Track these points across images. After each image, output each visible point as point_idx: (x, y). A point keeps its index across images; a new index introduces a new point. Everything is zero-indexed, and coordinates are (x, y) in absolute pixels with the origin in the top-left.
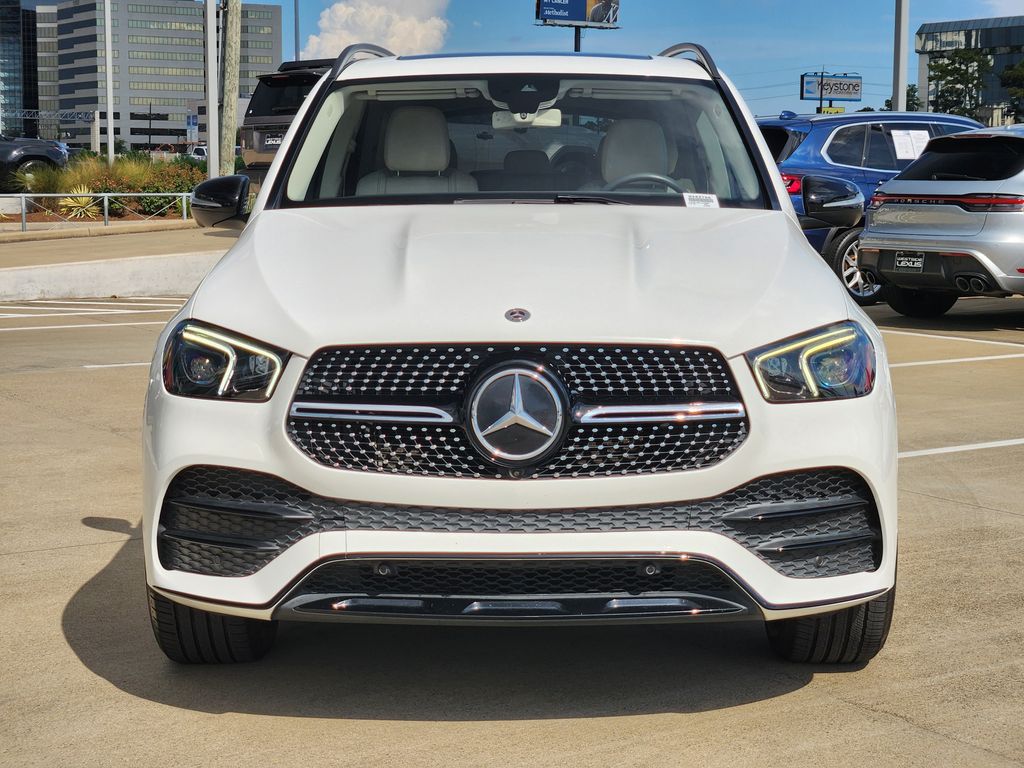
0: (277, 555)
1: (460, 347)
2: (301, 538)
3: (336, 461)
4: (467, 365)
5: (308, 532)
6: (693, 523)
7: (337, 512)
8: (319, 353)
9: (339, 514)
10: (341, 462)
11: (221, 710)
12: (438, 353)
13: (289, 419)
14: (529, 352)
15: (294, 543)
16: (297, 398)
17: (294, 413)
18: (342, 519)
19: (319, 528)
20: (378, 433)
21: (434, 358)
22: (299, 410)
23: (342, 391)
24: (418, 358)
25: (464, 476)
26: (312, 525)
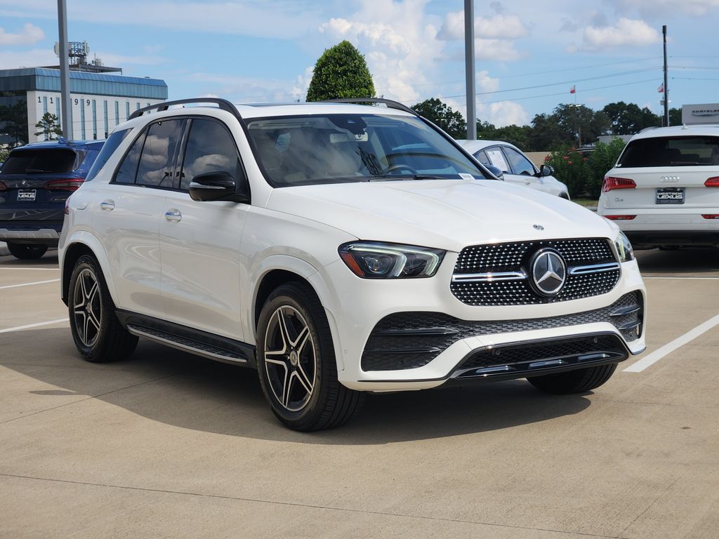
0: (440, 353)
1: (519, 243)
2: (452, 343)
3: (474, 302)
4: (523, 252)
5: (456, 340)
6: (602, 318)
7: (471, 327)
8: (464, 250)
9: (471, 329)
10: (482, 302)
11: (386, 442)
12: (511, 247)
13: (452, 283)
14: (545, 244)
15: (449, 346)
16: (456, 272)
17: (454, 280)
18: (472, 331)
19: (462, 337)
20: (477, 287)
21: (516, 249)
22: (457, 279)
23: (465, 269)
24: (502, 250)
25: (535, 303)
26: (458, 336)
